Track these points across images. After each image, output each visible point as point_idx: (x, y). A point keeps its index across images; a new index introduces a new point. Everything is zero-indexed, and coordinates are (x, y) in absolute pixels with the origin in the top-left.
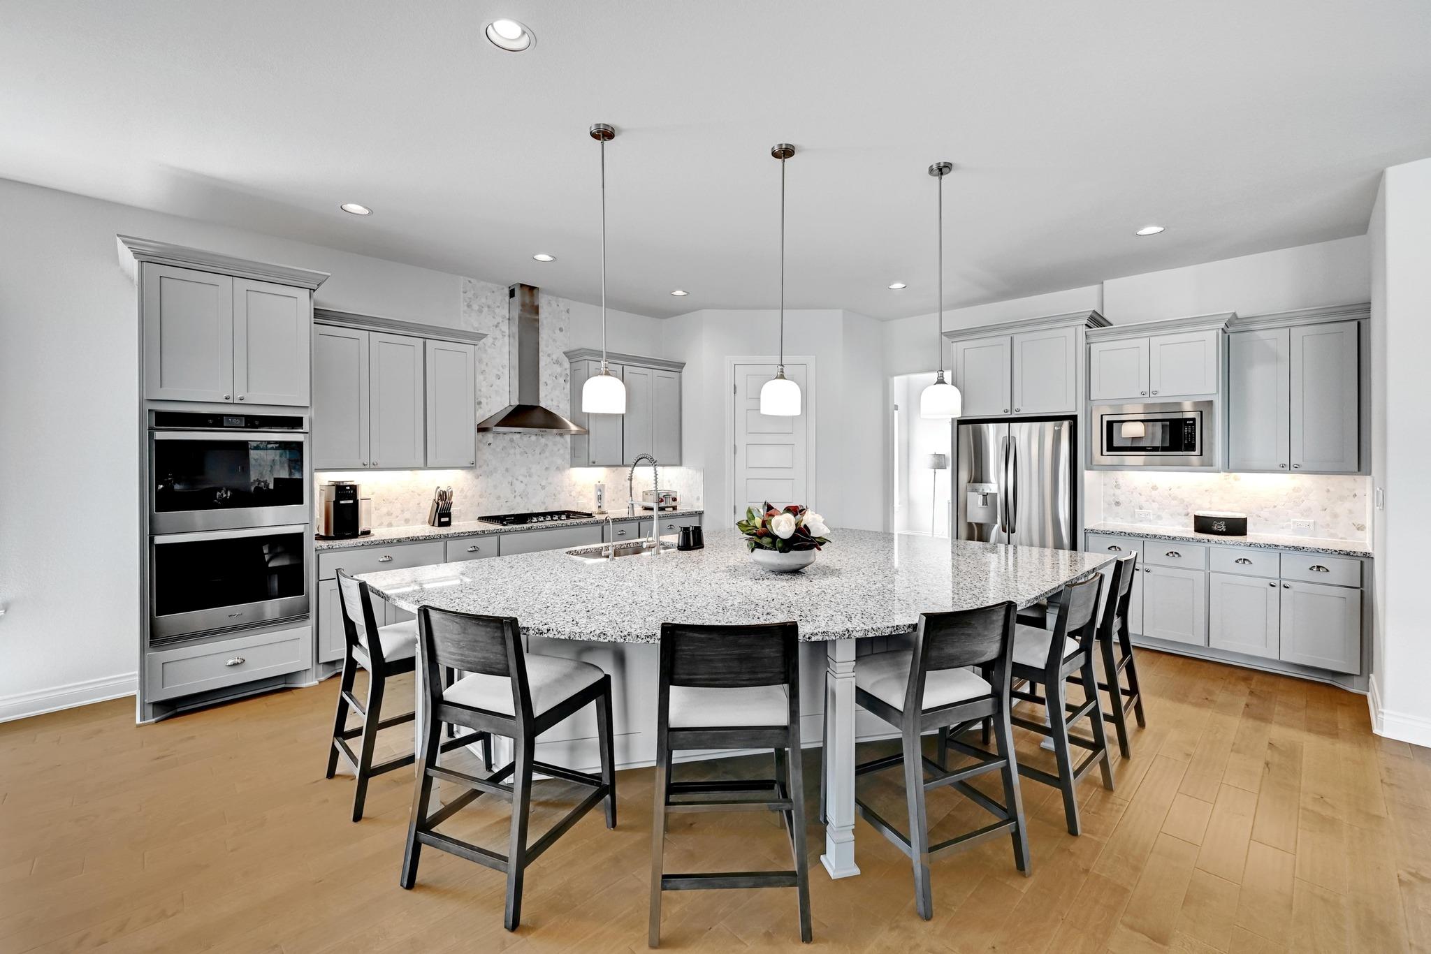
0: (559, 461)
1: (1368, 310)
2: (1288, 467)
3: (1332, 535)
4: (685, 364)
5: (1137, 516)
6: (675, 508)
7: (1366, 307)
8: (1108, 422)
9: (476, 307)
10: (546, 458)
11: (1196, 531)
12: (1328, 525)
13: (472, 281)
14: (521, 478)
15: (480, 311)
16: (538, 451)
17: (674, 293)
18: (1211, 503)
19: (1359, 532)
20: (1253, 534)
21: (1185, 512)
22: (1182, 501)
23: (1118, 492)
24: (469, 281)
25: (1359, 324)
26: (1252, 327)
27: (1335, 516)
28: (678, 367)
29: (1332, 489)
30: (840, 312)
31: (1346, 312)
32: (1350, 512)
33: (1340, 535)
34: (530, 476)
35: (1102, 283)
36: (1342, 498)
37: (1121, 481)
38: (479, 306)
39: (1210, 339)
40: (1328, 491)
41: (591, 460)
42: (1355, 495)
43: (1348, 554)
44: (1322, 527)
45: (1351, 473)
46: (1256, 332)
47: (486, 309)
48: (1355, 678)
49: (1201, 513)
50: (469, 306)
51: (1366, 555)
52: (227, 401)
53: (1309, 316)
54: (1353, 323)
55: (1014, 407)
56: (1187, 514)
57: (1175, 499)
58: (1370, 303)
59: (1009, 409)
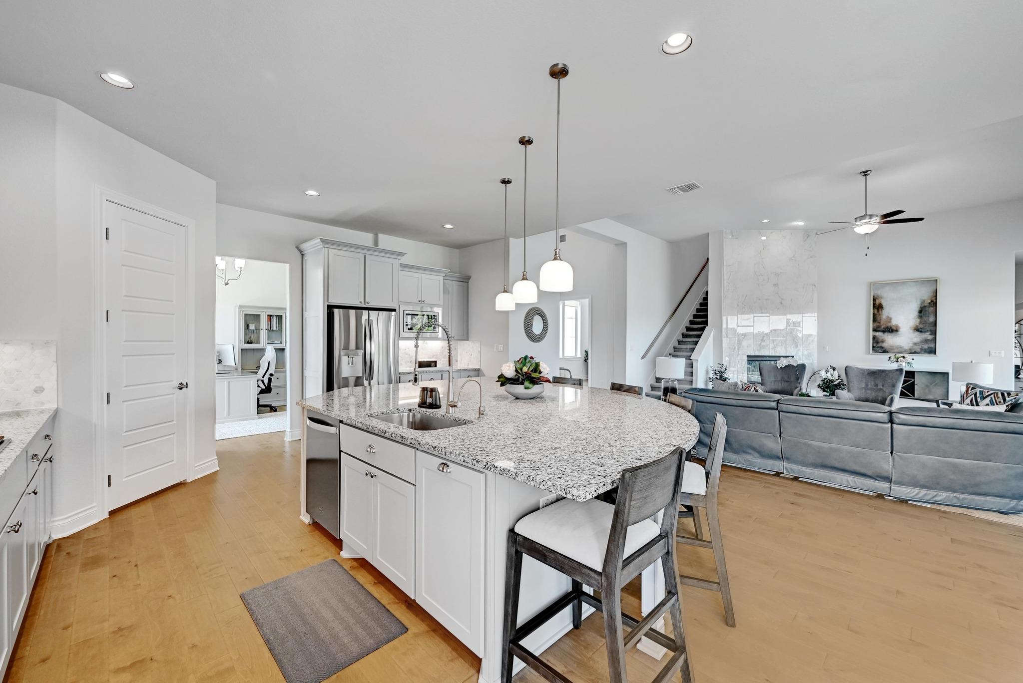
1: (469, 279)
8: (406, 314)
11: (419, 367)
30: (215, 184)
35: (377, 234)
43: (475, 370)
53: (457, 278)
54: (466, 283)
55: (366, 301)
56: (411, 362)
57: (406, 354)
58: (470, 277)
59: (363, 301)
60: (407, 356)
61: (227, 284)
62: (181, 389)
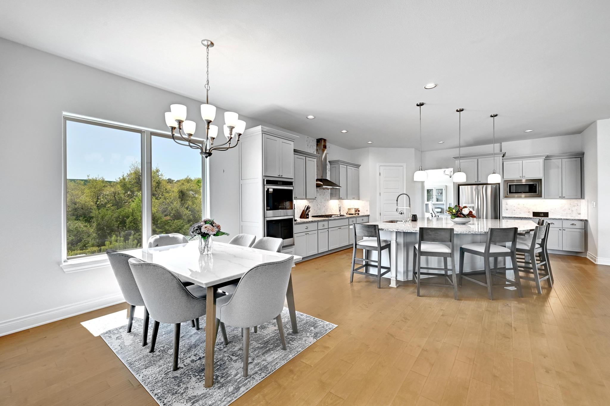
0: (328, 198)
1: (584, 155)
2: (562, 197)
3: (572, 216)
4: (360, 165)
5: (513, 213)
6: (358, 214)
7: (583, 154)
8: (509, 185)
10: (325, 197)
12: (570, 213)
14: (319, 203)
15: (310, 147)
16: (323, 194)
17: (368, 143)
19: (579, 215)
20: (551, 216)
21: (528, 211)
22: (528, 208)
23: (507, 206)
24: (308, 137)
25: (581, 158)
26: (551, 158)
27: (572, 211)
28: (358, 166)
29: (571, 204)
30: (414, 149)
31: (578, 155)
32: (577, 210)
33: (574, 216)
34: (321, 203)
35: (501, 143)
36: (574, 206)
37: (508, 203)
39: (541, 161)
40: (570, 204)
41: (340, 197)
42: (578, 205)
44: (569, 214)
45: (580, 199)
46: (553, 160)
48: (583, 253)
49: (535, 211)
50: (308, 146)
51: (586, 221)
52: (279, 177)
53: (568, 156)
54: (579, 158)
57: (525, 207)
59: (477, 181)
60: (525, 209)
61: (450, 177)
62: (401, 214)
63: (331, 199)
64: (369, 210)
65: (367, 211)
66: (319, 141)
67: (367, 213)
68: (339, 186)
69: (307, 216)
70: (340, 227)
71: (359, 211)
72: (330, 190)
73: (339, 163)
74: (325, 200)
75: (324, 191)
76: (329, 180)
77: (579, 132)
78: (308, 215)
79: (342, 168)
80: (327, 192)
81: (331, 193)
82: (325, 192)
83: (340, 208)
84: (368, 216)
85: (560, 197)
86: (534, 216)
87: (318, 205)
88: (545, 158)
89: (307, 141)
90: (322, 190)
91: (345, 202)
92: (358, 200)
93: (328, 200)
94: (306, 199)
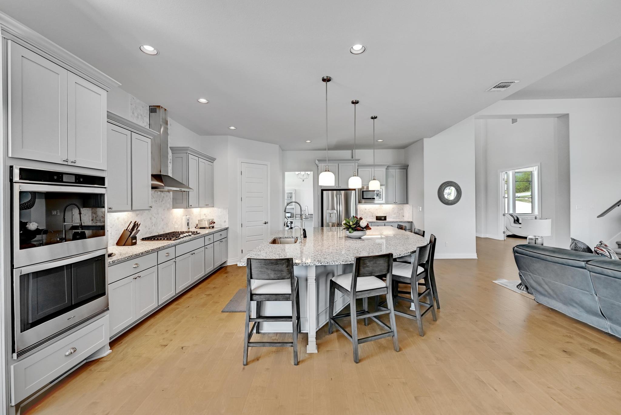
0: (168, 206)
1: (408, 167)
2: (396, 203)
3: (399, 219)
4: (216, 159)
6: (213, 227)
7: (408, 166)
8: (362, 191)
9: (136, 115)
10: (164, 204)
11: (377, 220)
13: (135, 99)
15: (138, 117)
16: (161, 200)
17: (230, 128)
18: (377, 212)
19: (403, 217)
20: (388, 220)
22: (372, 212)
24: (133, 98)
26: (389, 168)
27: (399, 214)
28: (212, 159)
30: (278, 146)
31: (405, 167)
32: (402, 213)
34: (160, 214)
35: (353, 150)
36: (400, 210)
38: (137, 114)
39: (384, 170)
41: (190, 204)
43: (409, 222)
44: (398, 217)
45: (405, 204)
46: (390, 170)
47: (140, 117)
49: (377, 215)
50: (133, 113)
51: (412, 222)
52: (66, 163)
53: (399, 167)
54: (406, 170)
55: (339, 186)
56: (373, 216)
57: (370, 212)
58: (408, 165)
59: (337, 186)
60: (370, 213)
61: (303, 181)
62: (265, 224)
63: (173, 208)
64: (227, 220)
65: (225, 222)
66: (153, 109)
67: (226, 225)
68: (189, 188)
69: (134, 241)
70: (193, 252)
71: (214, 223)
72: (171, 193)
73: (188, 152)
74: (164, 209)
75: (162, 194)
76: (171, 176)
77: (404, 147)
78: (135, 238)
79: (193, 161)
80: (167, 196)
81: (173, 198)
82: (164, 197)
83: (188, 220)
84: (227, 229)
85: (394, 202)
86: (377, 219)
87: (153, 218)
88: (386, 167)
89: (131, 104)
90: (159, 193)
91: (196, 211)
92: (212, 207)
93: (169, 209)
94: (132, 210)
